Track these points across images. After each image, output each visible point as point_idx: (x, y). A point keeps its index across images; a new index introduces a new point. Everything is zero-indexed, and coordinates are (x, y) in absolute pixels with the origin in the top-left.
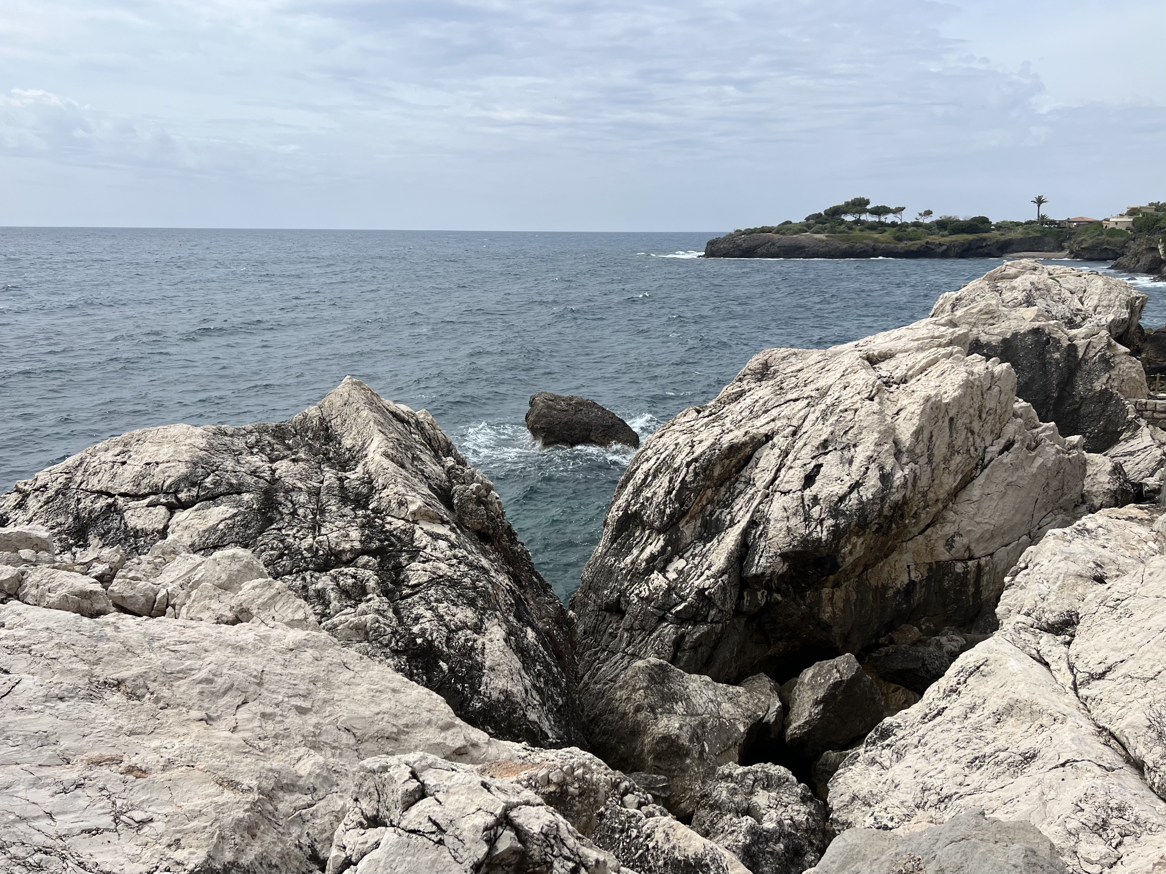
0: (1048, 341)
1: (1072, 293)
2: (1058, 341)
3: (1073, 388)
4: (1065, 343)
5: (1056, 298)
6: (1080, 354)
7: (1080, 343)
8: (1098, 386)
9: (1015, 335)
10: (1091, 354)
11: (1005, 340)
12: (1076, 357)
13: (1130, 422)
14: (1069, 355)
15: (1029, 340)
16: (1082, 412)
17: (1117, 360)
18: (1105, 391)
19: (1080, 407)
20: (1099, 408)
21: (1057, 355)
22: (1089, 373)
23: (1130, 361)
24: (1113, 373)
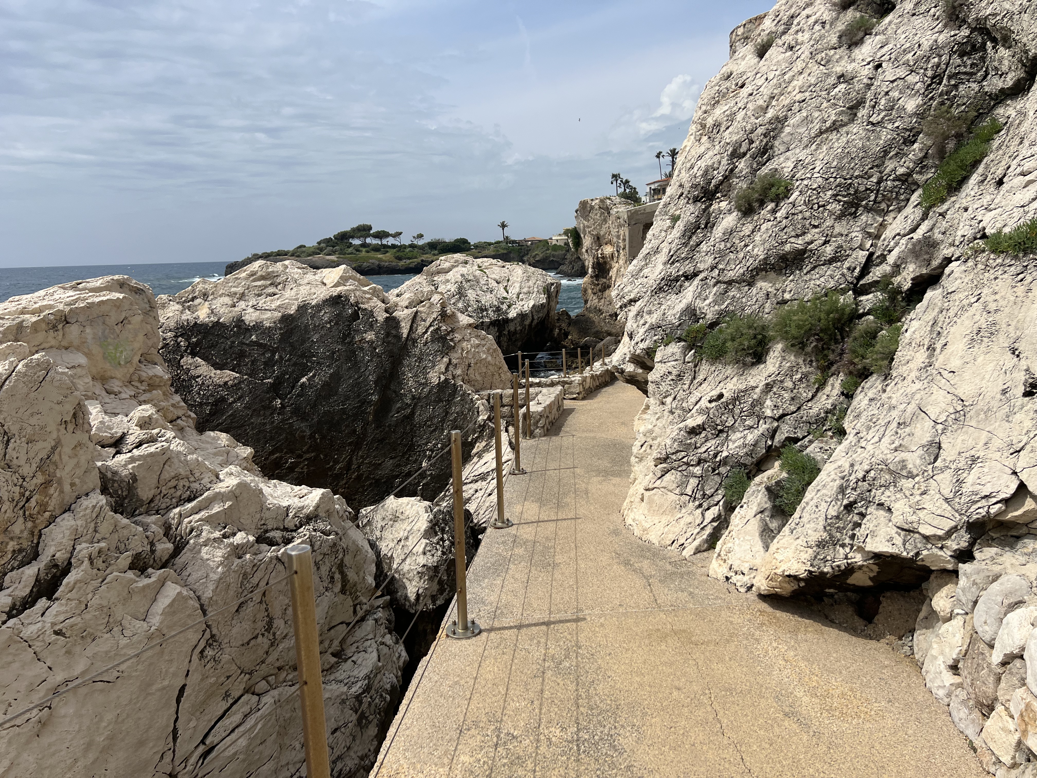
0: (355, 317)
1: (498, 283)
2: (371, 314)
3: (400, 384)
4: (381, 316)
5: (485, 288)
6: (405, 332)
7: (403, 314)
8: (434, 377)
9: (303, 308)
10: (420, 330)
11: (286, 319)
12: (398, 337)
13: (483, 427)
14: (388, 334)
15: (326, 315)
16: (416, 419)
17: (458, 336)
18: (443, 386)
19: (413, 413)
20: (439, 409)
21: (370, 336)
22: (420, 360)
23: (477, 337)
24: (455, 357)
